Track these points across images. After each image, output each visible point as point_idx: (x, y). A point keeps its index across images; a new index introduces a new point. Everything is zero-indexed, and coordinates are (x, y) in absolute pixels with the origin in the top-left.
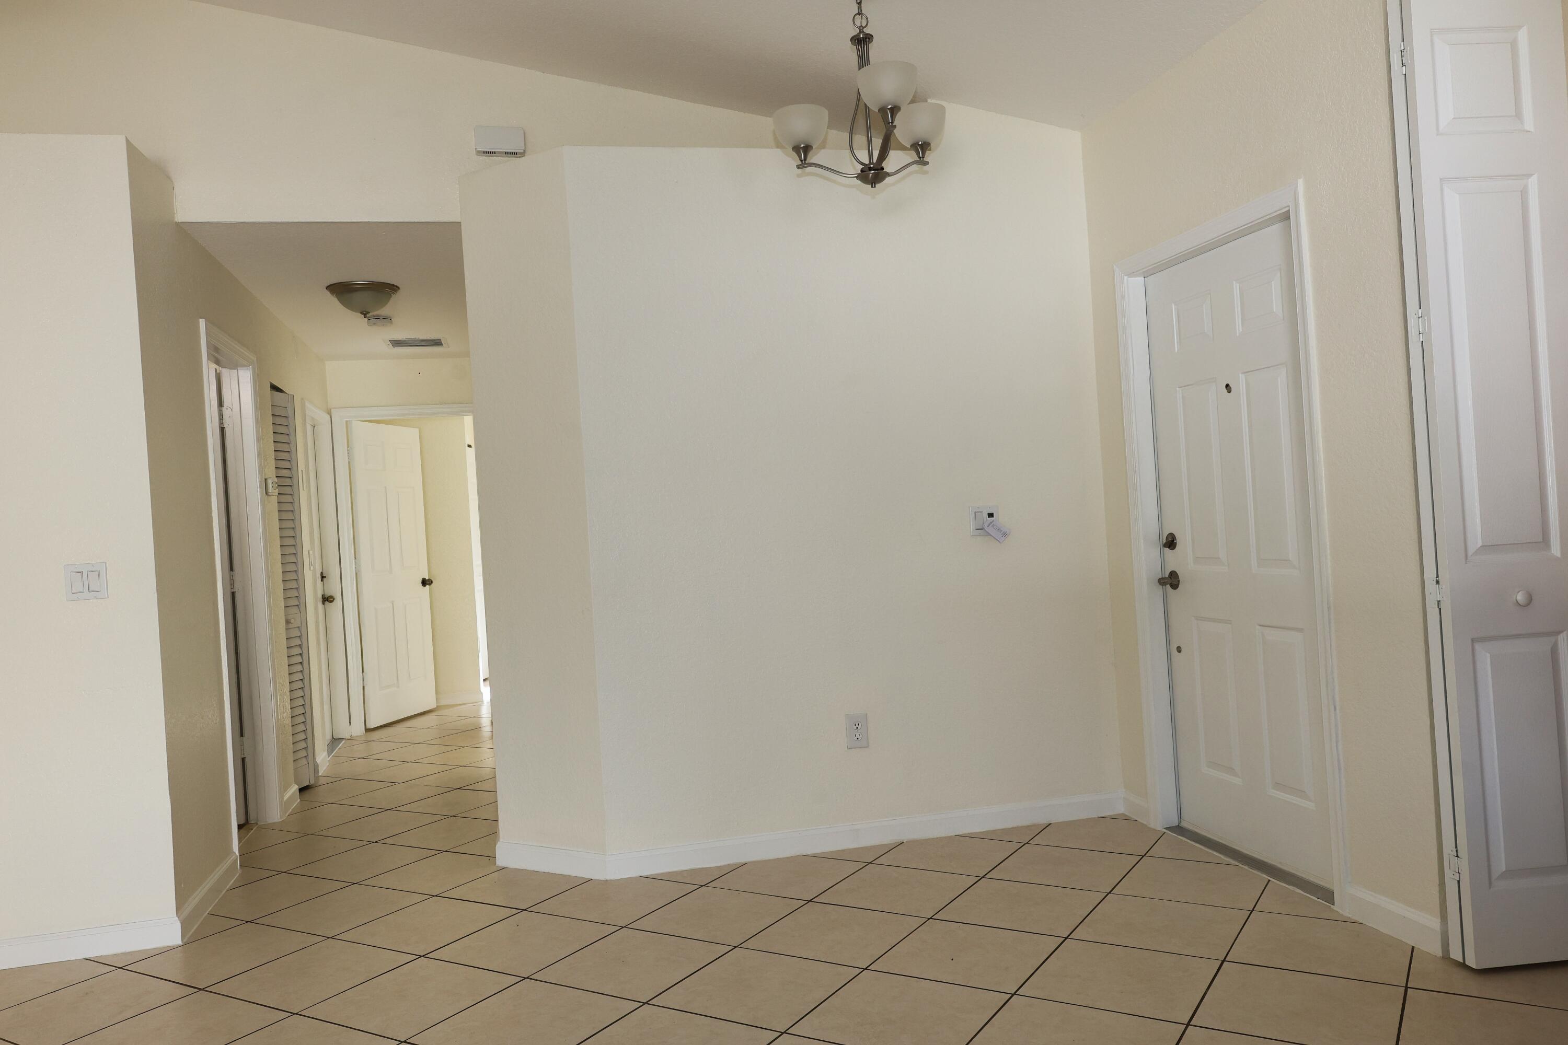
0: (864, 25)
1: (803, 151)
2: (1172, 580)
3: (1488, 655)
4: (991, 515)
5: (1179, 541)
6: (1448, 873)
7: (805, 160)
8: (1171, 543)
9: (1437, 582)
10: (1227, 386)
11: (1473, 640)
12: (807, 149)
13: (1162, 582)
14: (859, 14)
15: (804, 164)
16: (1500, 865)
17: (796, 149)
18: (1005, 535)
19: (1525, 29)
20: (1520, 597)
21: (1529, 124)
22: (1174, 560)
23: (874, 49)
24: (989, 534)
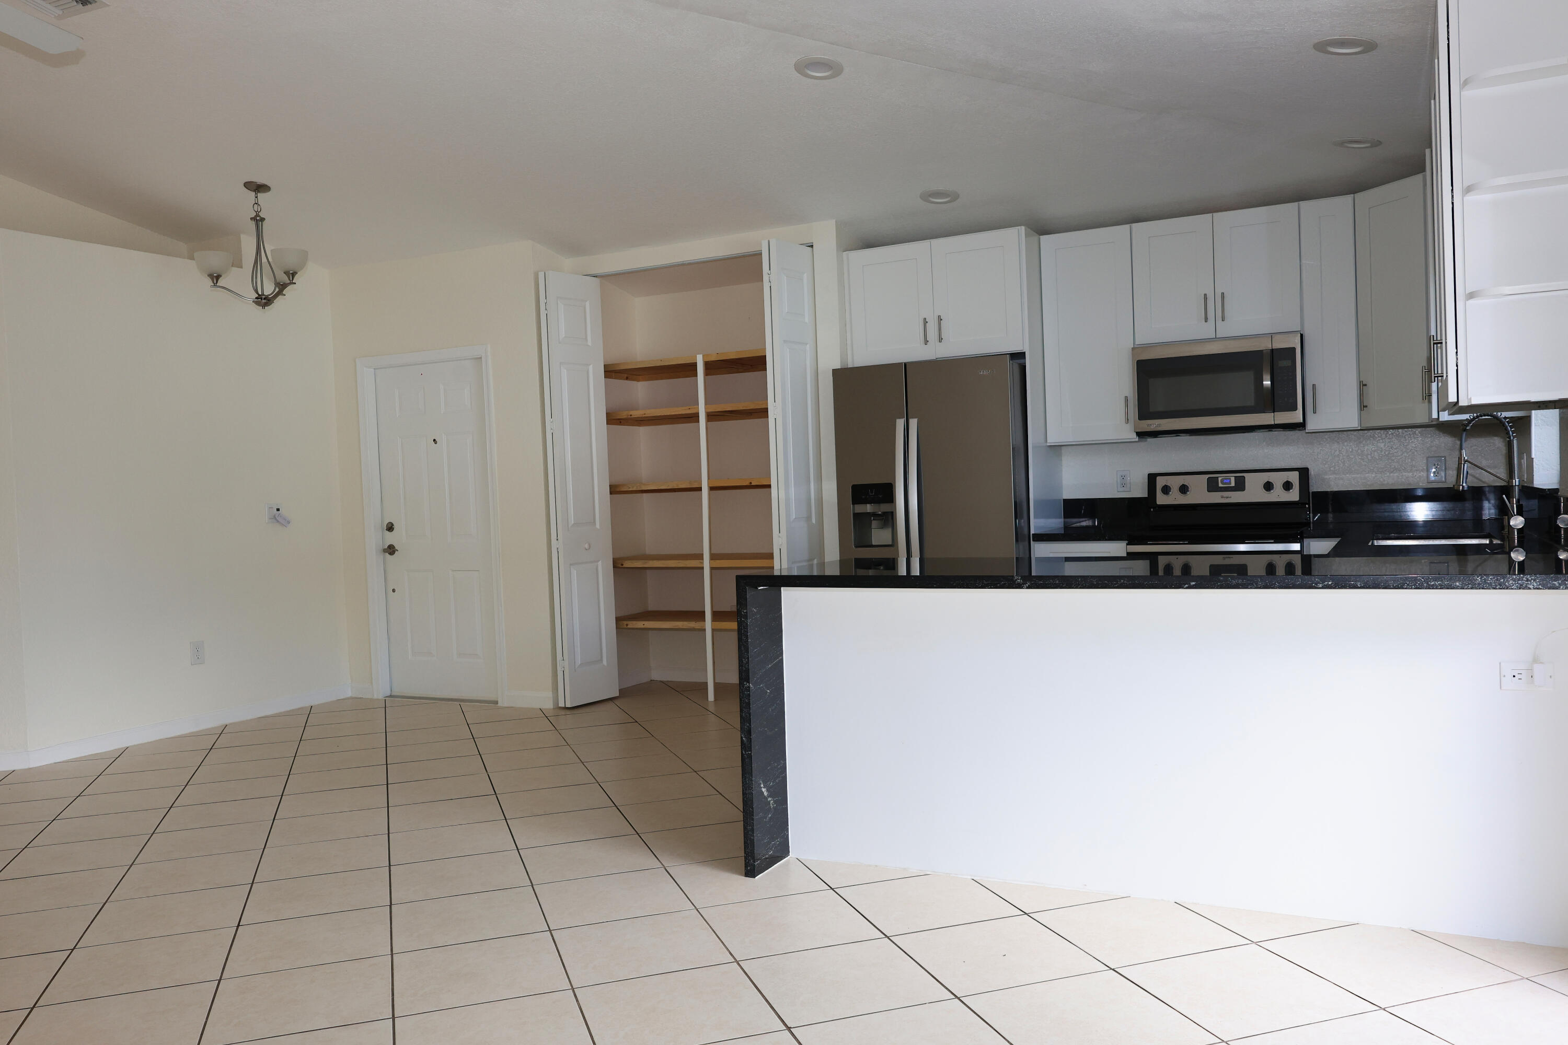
0: (259, 211)
1: (215, 278)
2: (391, 550)
3: (575, 571)
4: (278, 510)
5: (395, 527)
6: (559, 668)
7: (217, 283)
8: (390, 528)
9: (557, 539)
10: (434, 440)
11: (571, 565)
12: (218, 277)
13: (385, 551)
14: (256, 204)
15: (215, 285)
16: (579, 662)
17: (211, 276)
18: (289, 522)
19: (588, 301)
20: (587, 546)
21: (589, 343)
22: (390, 538)
23: (266, 226)
24: (278, 521)
